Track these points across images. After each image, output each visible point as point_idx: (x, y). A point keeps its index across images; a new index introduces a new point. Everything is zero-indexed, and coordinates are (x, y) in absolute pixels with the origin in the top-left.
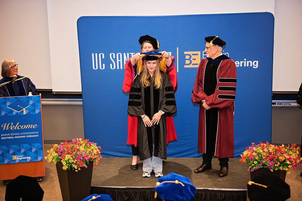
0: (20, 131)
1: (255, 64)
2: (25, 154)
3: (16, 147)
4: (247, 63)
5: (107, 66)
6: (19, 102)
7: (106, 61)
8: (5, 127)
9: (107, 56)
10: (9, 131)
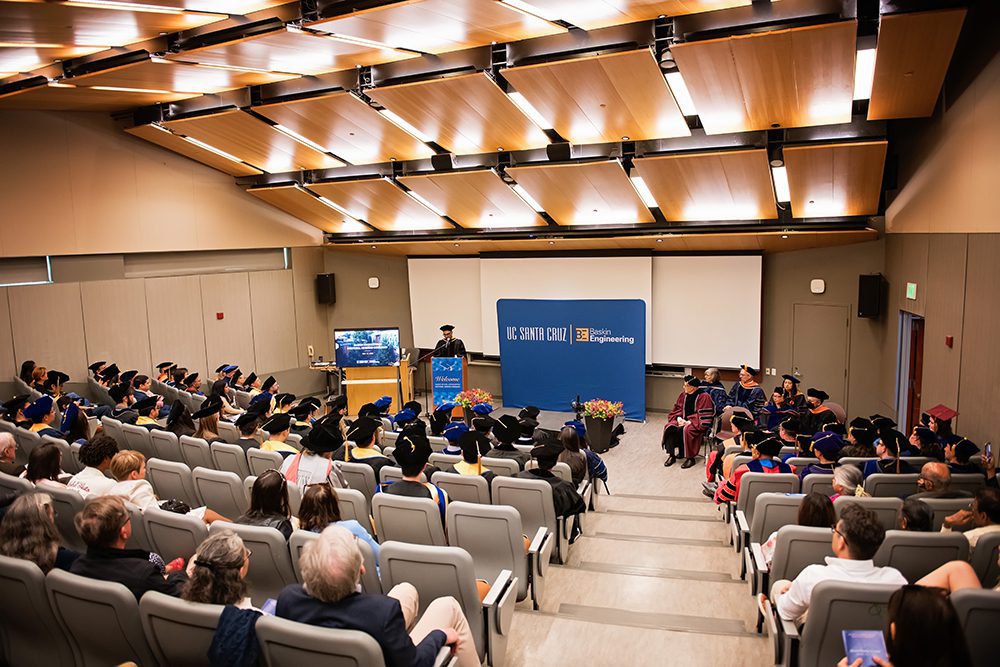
0: (449, 382)
1: (631, 341)
2: (451, 399)
3: (445, 394)
4: (625, 340)
5: (518, 337)
6: (447, 361)
7: (518, 333)
8: (438, 378)
9: (518, 329)
10: (441, 382)
